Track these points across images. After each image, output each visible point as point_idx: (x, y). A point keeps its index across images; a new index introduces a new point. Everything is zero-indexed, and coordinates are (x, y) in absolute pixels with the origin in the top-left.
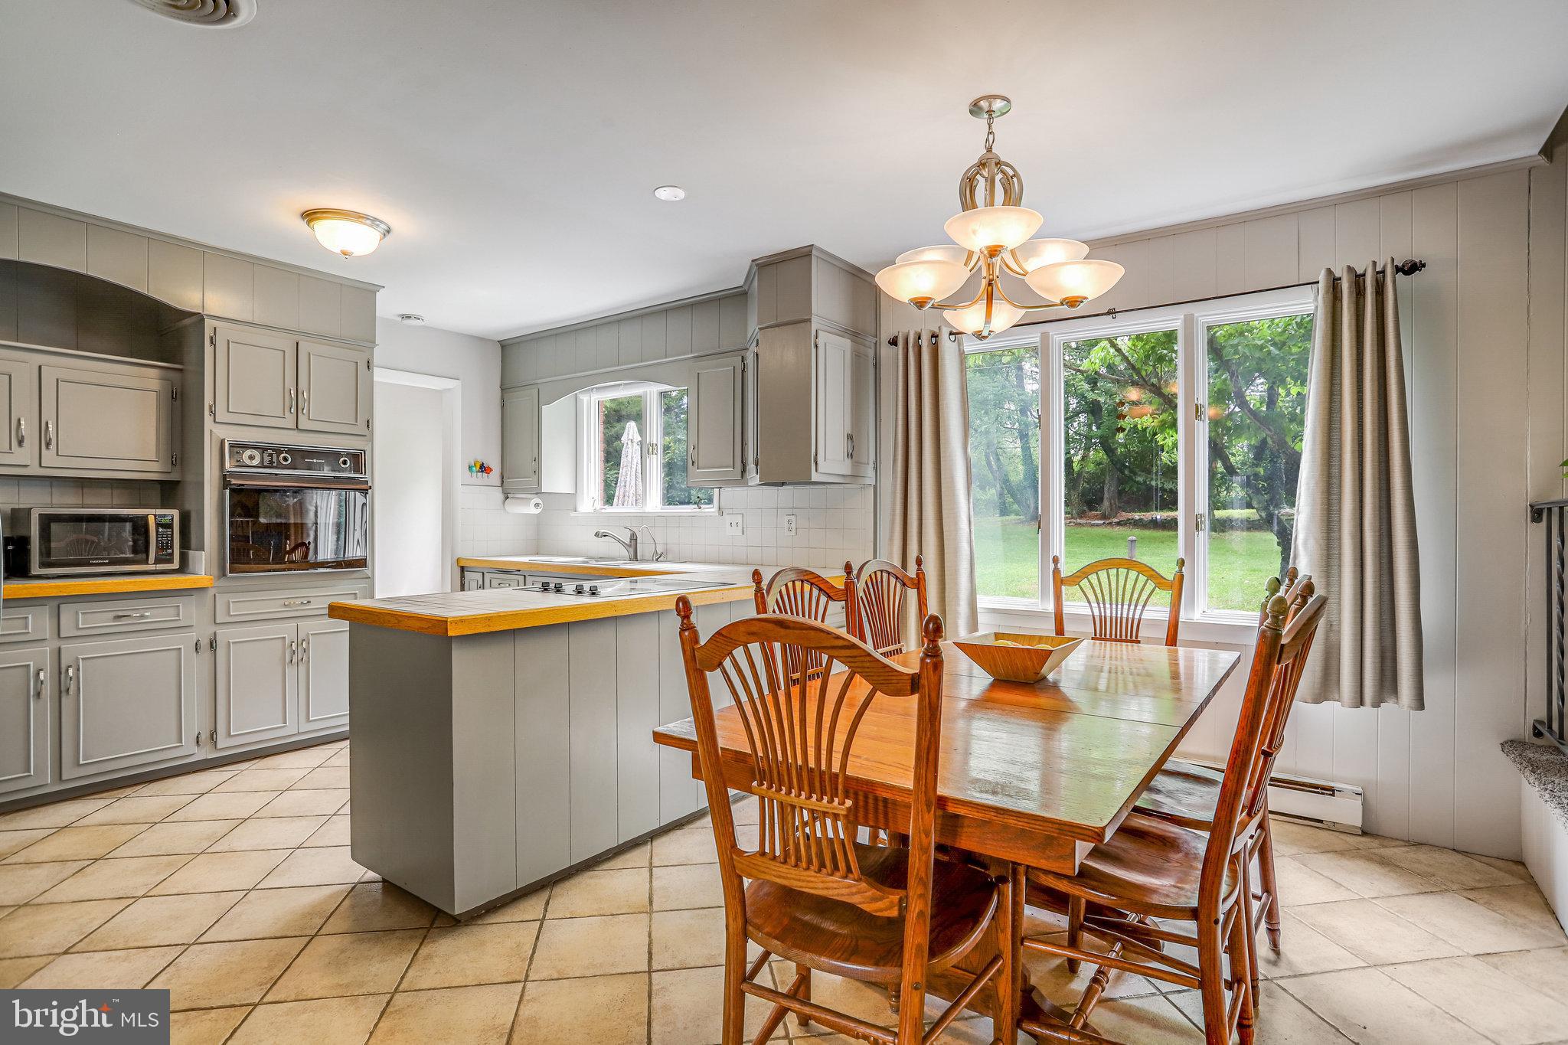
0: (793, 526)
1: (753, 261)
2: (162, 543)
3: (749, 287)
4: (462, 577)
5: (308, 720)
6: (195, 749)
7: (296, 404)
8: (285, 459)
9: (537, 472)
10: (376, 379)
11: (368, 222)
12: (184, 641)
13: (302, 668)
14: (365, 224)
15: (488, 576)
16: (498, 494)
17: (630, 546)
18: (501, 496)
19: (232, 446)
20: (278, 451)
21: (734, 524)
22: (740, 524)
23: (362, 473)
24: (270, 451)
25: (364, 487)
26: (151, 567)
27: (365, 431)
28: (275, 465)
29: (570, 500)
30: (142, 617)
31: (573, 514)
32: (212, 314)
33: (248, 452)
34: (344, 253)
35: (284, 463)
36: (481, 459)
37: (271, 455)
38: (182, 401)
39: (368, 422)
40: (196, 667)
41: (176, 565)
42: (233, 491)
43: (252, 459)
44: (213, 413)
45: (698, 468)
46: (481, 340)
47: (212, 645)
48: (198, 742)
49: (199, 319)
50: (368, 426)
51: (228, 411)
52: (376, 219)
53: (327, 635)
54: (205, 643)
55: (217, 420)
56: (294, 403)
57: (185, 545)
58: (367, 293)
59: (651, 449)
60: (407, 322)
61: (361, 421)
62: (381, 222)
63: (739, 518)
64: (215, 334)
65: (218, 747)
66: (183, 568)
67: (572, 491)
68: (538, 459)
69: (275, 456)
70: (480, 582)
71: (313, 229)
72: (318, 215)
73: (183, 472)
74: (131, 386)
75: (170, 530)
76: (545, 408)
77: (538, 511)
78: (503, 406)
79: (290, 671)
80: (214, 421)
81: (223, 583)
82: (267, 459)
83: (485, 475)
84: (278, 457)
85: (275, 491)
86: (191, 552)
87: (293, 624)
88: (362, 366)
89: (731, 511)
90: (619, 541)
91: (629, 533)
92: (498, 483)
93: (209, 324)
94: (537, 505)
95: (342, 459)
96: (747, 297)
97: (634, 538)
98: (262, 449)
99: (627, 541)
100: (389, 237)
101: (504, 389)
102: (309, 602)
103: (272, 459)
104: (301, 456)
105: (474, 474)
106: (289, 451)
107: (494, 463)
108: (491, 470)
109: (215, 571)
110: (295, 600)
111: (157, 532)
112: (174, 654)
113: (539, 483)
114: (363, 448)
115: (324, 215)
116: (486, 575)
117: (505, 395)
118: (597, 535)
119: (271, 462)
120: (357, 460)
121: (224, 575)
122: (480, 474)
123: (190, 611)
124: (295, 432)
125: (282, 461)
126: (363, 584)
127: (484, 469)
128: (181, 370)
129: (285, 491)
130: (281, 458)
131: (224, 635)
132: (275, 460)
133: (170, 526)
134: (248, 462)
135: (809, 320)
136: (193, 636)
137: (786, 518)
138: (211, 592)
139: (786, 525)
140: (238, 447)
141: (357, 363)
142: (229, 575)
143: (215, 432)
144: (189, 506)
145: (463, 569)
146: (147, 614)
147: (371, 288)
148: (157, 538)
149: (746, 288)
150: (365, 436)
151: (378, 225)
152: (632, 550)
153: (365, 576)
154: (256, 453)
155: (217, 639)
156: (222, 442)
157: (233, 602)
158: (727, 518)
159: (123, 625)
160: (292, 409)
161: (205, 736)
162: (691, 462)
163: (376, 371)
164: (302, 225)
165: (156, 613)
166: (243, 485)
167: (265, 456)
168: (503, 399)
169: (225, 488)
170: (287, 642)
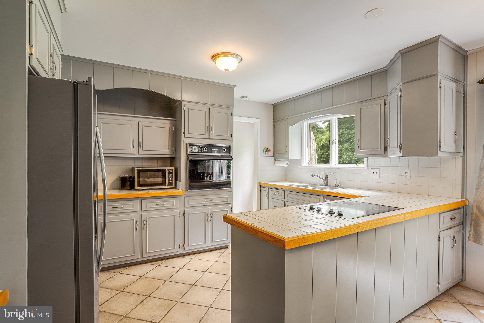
0: (409, 175)
1: (399, 51)
2: (170, 179)
3: (389, 68)
4: (261, 189)
5: (212, 242)
6: (179, 250)
7: (209, 130)
8: (206, 149)
9: (288, 151)
10: (234, 120)
11: (234, 56)
12: (175, 213)
13: (211, 223)
14: (233, 57)
15: (270, 190)
16: (272, 159)
17: (325, 180)
18: (273, 160)
19: (190, 145)
20: (203, 146)
21: (375, 173)
22: (378, 173)
23: (230, 154)
24: (201, 147)
25: (230, 159)
26: (166, 187)
27: (230, 138)
28: (202, 151)
29: (299, 161)
30: (164, 204)
31: (300, 167)
32: (184, 100)
33: (194, 147)
34: (226, 70)
35: (205, 151)
36: (267, 147)
37: (201, 148)
38: (176, 130)
39: (232, 135)
40: (179, 221)
41: (173, 186)
42: (190, 161)
43: (195, 149)
44: (184, 134)
45: (361, 149)
46: (266, 104)
47: (184, 214)
48: (179, 247)
49: (180, 102)
50: (232, 136)
51: (188, 133)
52: (237, 55)
53: (218, 212)
54: (181, 214)
55: (185, 137)
56: (208, 129)
57: (176, 179)
58: (231, 88)
59: (333, 141)
60: (243, 99)
61: (230, 135)
62: (239, 56)
63: (378, 171)
64: (185, 107)
65: (185, 249)
66: (176, 187)
67: (300, 158)
68: (288, 147)
69: (202, 148)
70: (267, 192)
71: (215, 63)
72: (217, 56)
73: (176, 154)
74: (161, 127)
75: (172, 174)
76: (290, 128)
77: (287, 166)
78: (274, 128)
79: (207, 224)
80: (184, 137)
81: (187, 193)
82: (200, 149)
83: (268, 152)
84: (203, 148)
85: (202, 161)
86: (178, 182)
87: (207, 208)
88: (230, 115)
89: (373, 167)
90: (321, 178)
91: (324, 175)
92: (273, 155)
93: (183, 103)
94: (287, 163)
95: (223, 149)
96: (387, 73)
97: (327, 177)
98: (199, 146)
99: (324, 178)
100: (241, 62)
101: (275, 121)
102: (213, 200)
103: (201, 149)
104: (210, 148)
105: (265, 152)
106: (207, 146)
107: (271, 149)
108: (270, 151)
109: (184, 189)
110: (208, 199)
111: (168, 175)
112: (173, 217)
113: (288, 155)
114: (230, 145)
115: (219, 56)
116: (269, 189)
117: (275, 124)
118: (312, 176)
119: (201, 151)
120: (228, 149)
121: (187, 190)
122: (266, 152)
123: (177, 203)
124: (209, 139)
125: (204, 150)
126: (230, 194)
127: (268, 150)
128: (175, 120)
129: (205, 161)
130: (204, 149)
131: (187, 211)
132: (202, 150)
133: (172, 173)
134: (194, 151)
135: (437, 75)
136: (178, 211)
137: (404, 171)
138: (183, 196)
139: (404, 174)
140: (191, 146)
141: (228, 114)
142: (189, 191)
143: (185, 141)
144: (177, 166)
145: (261, 186)
146: (165, 204)
147: (233, 87)
148: (168, 177)
149: (387, 68)
150: (231, 140)
151: (238, 57)
152: (326, 182)
153: (231, 191)
154: (197, 148)
155: (185, 213)
156: (187, 144)
157: (190, 200)
158: (371, 171)
159: (159, 207)
160: (208, 132)
161: (181, 246)
162: (357, 146)
163: (234, 117)
164: (211, 62)
165: (168, 203)
166: (193, 159)
167: (200, 148)
168: (274, 125)
169: (187, 160)
170: (206, 214)
